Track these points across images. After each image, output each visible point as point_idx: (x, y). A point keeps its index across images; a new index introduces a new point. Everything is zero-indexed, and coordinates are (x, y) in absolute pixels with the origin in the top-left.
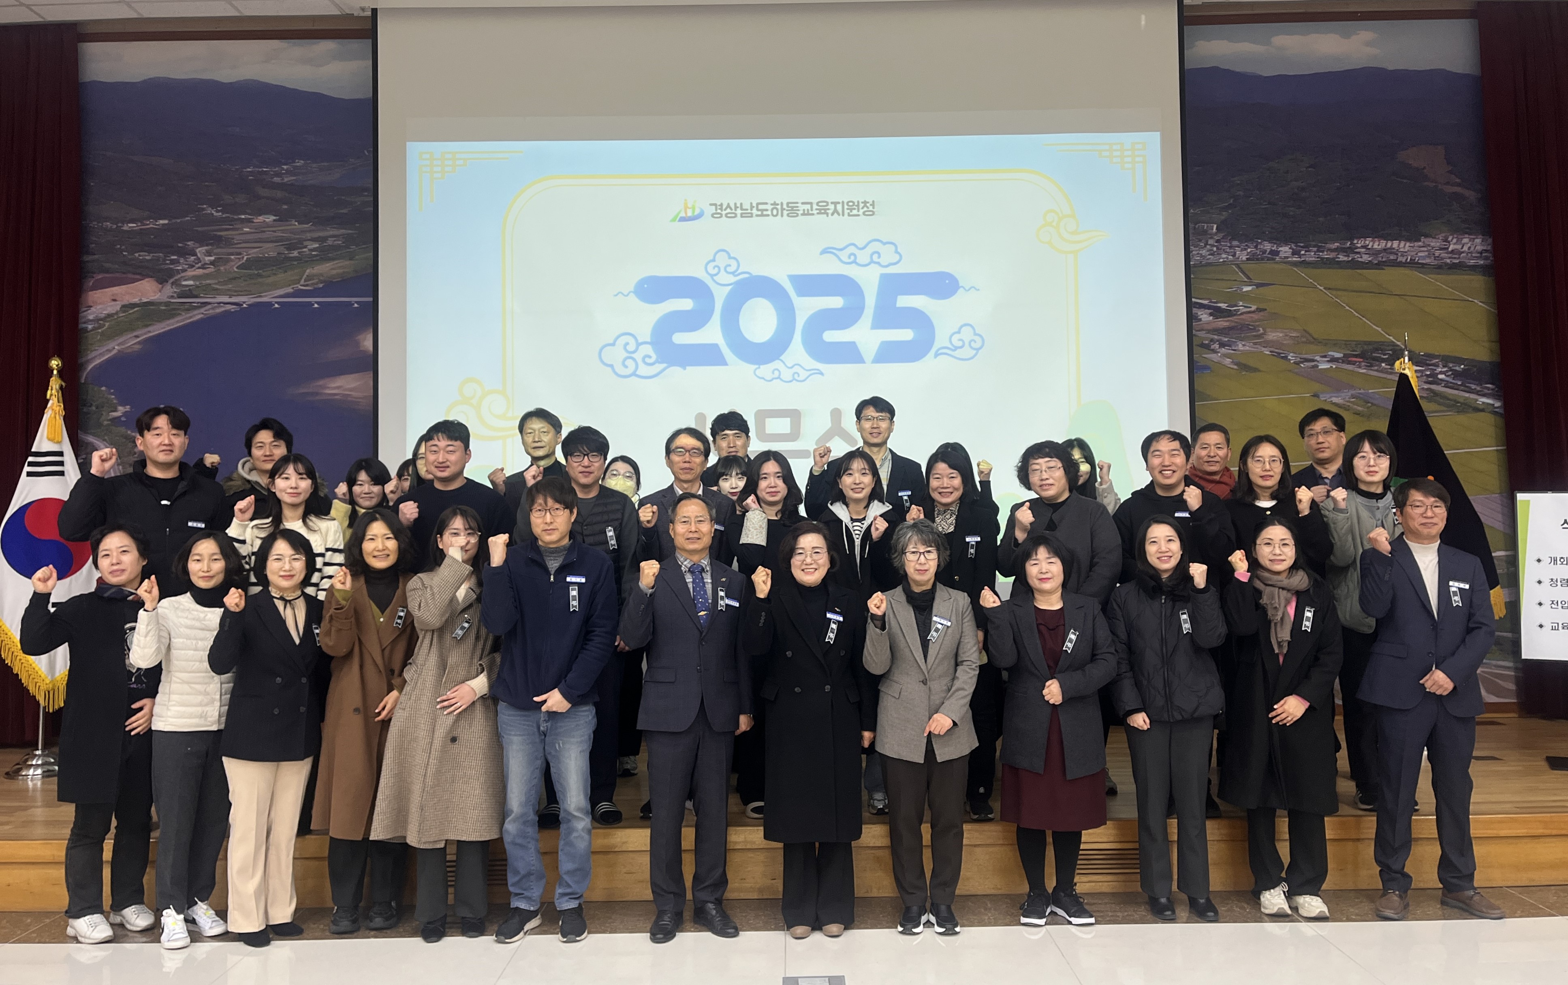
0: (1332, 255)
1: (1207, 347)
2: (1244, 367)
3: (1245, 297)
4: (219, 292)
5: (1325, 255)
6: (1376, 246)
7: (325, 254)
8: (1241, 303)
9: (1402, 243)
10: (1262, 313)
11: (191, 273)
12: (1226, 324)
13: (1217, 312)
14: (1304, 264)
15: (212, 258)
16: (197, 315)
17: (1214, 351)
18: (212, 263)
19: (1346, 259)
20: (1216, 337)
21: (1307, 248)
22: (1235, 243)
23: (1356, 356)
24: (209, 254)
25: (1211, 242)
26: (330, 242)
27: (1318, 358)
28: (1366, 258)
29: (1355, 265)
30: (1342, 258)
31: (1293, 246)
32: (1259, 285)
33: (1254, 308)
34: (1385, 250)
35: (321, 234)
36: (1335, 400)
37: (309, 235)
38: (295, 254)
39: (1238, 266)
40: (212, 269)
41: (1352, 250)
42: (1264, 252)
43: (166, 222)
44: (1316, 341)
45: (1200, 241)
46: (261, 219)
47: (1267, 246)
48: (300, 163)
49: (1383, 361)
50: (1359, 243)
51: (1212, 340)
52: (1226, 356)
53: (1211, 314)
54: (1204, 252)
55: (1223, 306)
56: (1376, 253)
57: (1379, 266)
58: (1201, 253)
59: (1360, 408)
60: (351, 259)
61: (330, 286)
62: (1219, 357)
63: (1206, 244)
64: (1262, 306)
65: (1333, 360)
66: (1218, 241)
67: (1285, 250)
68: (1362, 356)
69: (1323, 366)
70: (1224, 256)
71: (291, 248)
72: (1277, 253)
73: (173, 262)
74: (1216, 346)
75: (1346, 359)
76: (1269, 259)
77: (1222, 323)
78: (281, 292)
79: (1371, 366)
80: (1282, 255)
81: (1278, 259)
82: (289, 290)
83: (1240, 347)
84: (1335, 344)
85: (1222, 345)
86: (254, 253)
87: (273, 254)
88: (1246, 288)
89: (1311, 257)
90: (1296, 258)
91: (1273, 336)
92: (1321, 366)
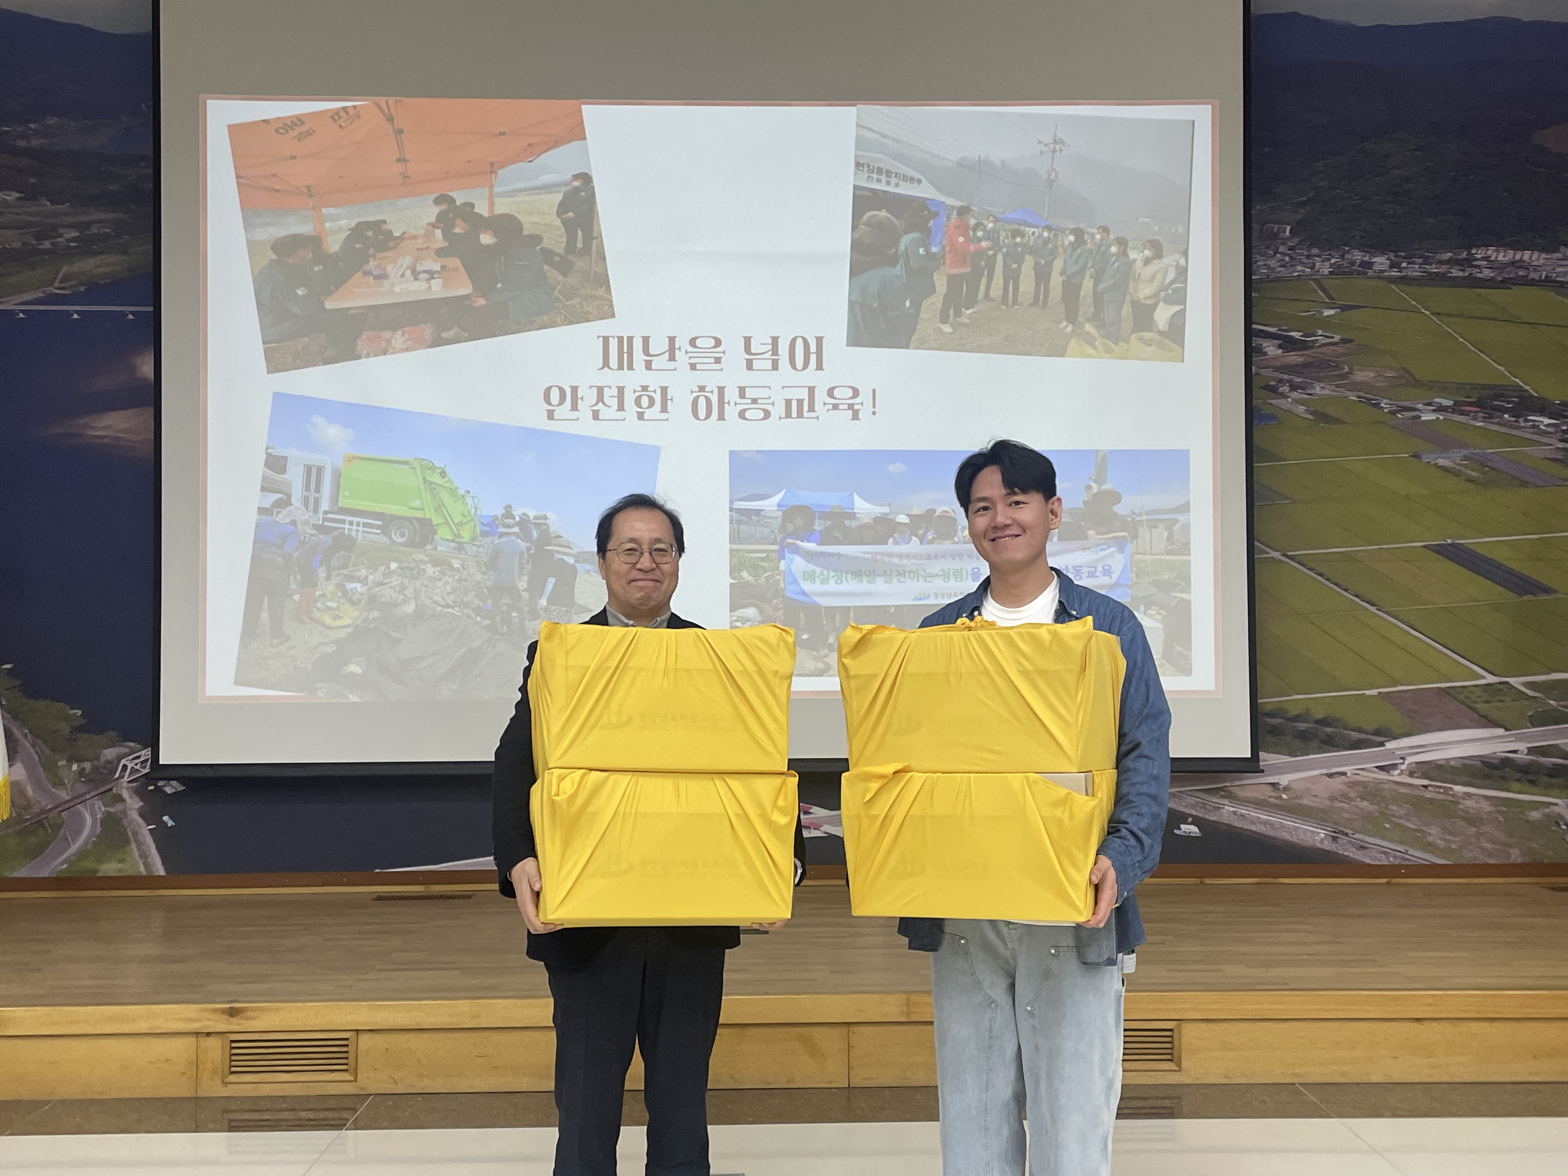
0: (1443, 269)
1: (1273, 390)
2: (1322, 417)
3: (1326, 323)
5: (1433, 269)
6: (1500, 258)
7: (87, 247)
8: (1320, 332)
9: (1536, 255)
10: (1348, 345)
12: (1300, 360)
13: (1288, 344)
14: (1404, 280)
17: (1284, 396)
19: (1461, 274)
20: (1286, 377)
21: (1409, 258)
22: (1315, 251)
23: (1470, 404)
25: (1282, 249)
26: (95, 229)
27: (1420, 406)
28: (1487, 273)
29: (1473, 282)
30: (1455, 273)
31: (1392, 257)
32: (1344, 308)
33: (1337, 338)
34: (1513, 263)
35: (83, 218)
36: (1441, 462)
38: (47, 245)
39: (1318, 282)
41: (1469, 262)
42: (1353, 263)
44: (1417, 384)
45: (1268, 247)
47: (1358, 256)
48: (52, 121)
49: (1507, 410)
50: (1479, 253)
51: (1281, 381)
52: (1296, 401)
53: (1280, 347)
54: (1272, 263)
55: (1296, 335)
56: (1503, 266)
57: (1505, 284)
58: (1266, 265)
59: (1475, 474)
60: (124, 253)
62: (1290, 403)
63: (1276, 252)
64: (1348, 336)
65: (1440, 409)
66: (1291, 249)
67: (1381, 262)
68: (1479, 404)
69: (1426, 417)
70: (1299, 268)
71: (41, 236)
72: (1369, 265)
74: (1285, 389)
75: (1456, 409)
76: (1359, 273)
77: (1294, 358)
78: (28, 297)
79: (1491, 417)
80: (1376, 268)
81: (1370, 273)
82: (40, 294)
83: (1318, 390)
84: (1444, 389)
85: (1294, 387)
87: (17, 245)
88: (1328, 312)
89: (1414, 270)
90: (1394, 273)
91: (1362, 376)
92: (1425, 417)
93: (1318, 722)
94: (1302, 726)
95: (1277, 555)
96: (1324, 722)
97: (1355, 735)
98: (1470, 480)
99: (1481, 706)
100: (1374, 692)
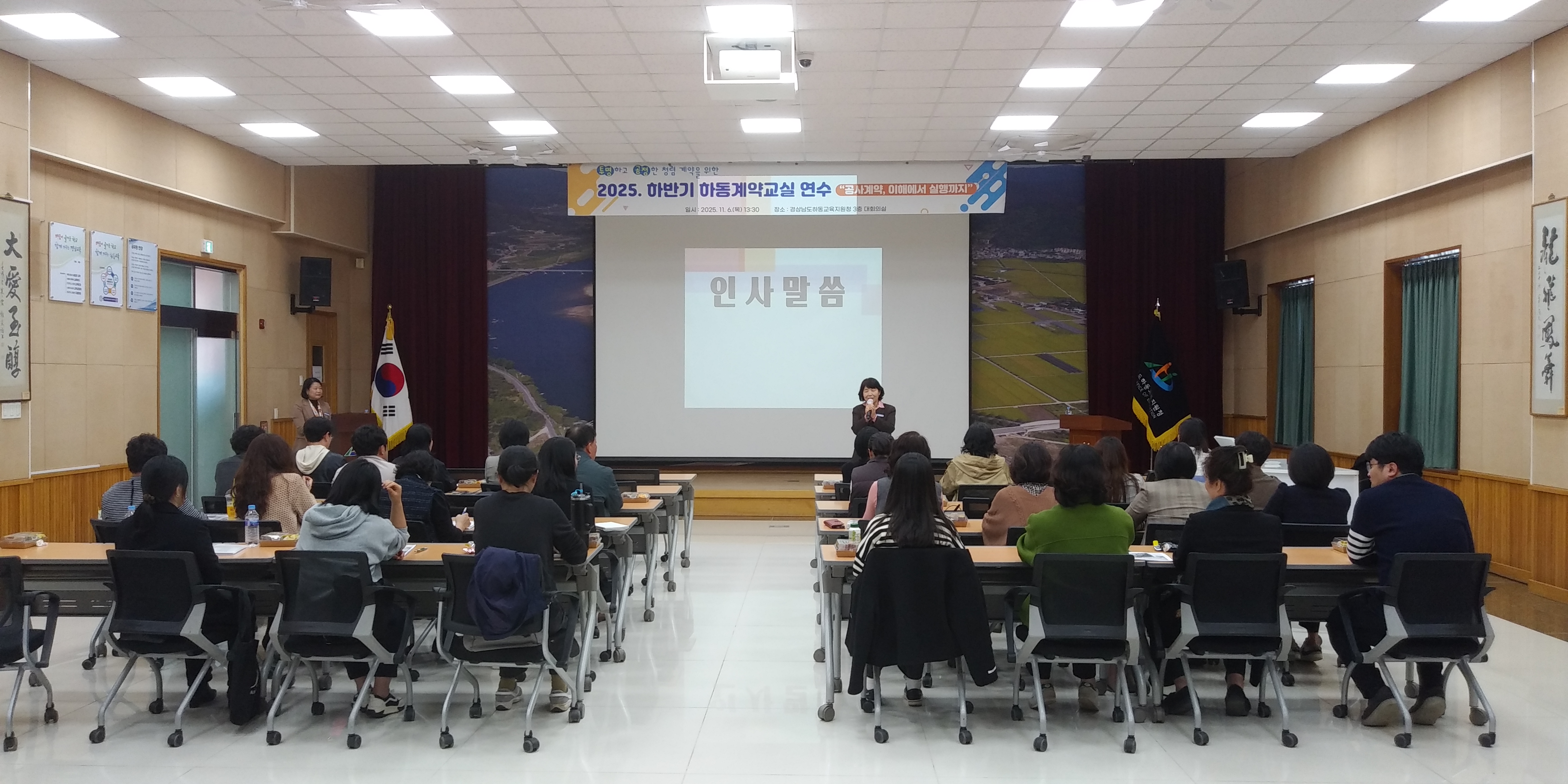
0: (1044, 256)
1: (983, 299)
2: (999, 308)
3: (1001, 275)
4: (519, 267)
5: (1041, 255)
6: (1065, 252)
7: (567, 249)
8: (999, 278)
9: (1077, 251)
10: (1009, 283)
11: (506, 258)
12: (992, 288)
13: (988, 282)
14: (1030, 260)
15: (516, 251)
16: (509, 278)
17: (986, 301)
18: (516, 253)
19: (1050, 258)
20: (987, 294)
21: (1032, 252)
22: (998, 249)
23: (1053, 304)
24: (514, 248)
25: (986, 248)
26: (570, 243)
27: (1035, 305)
28: (1060, 257)
29: (1055, 261)
30: (1048, 257)
31: (1025, 251)
32: (1008, 270)
33: (1005, 280)
34: (1069, 253)
35: (566, 240)
36: (1042, 325)
37: (562, 240)
38: (554, 249)
39: (999, 261)
40: (515, 256)
41: (1054, 253)
42: (1011, 253)
43: (494, 233)
44: (1034, 297)
45: (981, 248)
46: (538, 232)
47: (1013, 251)
48: (556, 205)
49: (1066, 307)
50: (1057, 250)
51: (985, 296)
52: (991, 303)
53: (985, 283)
54: (982, 253)
55: (991, 279)
56: (1064, 255)
57: (1066, 261)
58: (980, 254)
59: (1054, 329)
60: (580, 252)
61: (570, 264)
62: (988, 304)
63: (984, 250)
64: (1009, 280)
65: (1042, 306)
66: (989, 248)
67: (1021, 253)
68: (1056, 304)
70: (992, 255)
72: (1018, 254)
73: (500, 252)
74: (986, 298)
75: (1048, 306)
76: (1014, 257)
77: (990, 288)
78: (547, 267)
79: (1060, 309)
80: (1020, 255)
81: (1018, 257)
82: (552, 266)
83: (998, 299)
84: (1044, 299)
85: (990, 298)
86: (535, 248)
87: (544, 249)
88: (1002, 271)
89: (1034, 256)
90: (1026, 257)
91: (1015, 294)
92: (1036, 309)
93: (996, 417)
94: (991, 418)
95: (983, 358)
96: (999, 417)
97: (1010, 422)
98: (1053, 332)
99: (1055, 412)
100: (1016, 407)
